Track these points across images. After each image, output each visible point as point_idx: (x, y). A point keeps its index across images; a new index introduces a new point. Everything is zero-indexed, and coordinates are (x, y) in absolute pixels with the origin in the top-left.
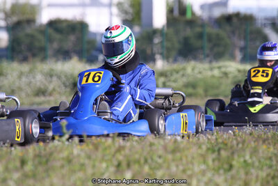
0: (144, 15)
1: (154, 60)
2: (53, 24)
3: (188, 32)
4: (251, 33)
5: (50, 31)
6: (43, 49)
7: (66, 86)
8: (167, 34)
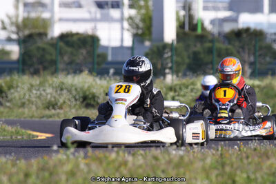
0: (154, 29)
1: (164, 75)
2: (64, 37)
3: (198, 47)
4: (261, 48)
5: (61, 44)
6: (54, 62)
7: (76, 100)
8: (176, 49)
